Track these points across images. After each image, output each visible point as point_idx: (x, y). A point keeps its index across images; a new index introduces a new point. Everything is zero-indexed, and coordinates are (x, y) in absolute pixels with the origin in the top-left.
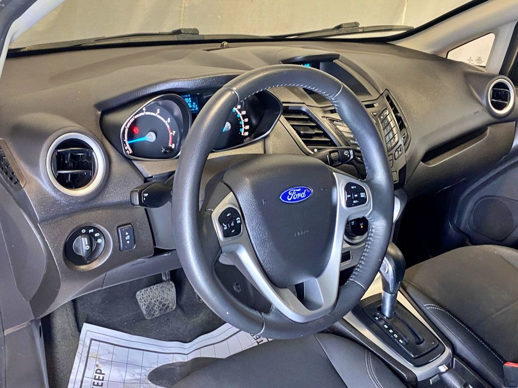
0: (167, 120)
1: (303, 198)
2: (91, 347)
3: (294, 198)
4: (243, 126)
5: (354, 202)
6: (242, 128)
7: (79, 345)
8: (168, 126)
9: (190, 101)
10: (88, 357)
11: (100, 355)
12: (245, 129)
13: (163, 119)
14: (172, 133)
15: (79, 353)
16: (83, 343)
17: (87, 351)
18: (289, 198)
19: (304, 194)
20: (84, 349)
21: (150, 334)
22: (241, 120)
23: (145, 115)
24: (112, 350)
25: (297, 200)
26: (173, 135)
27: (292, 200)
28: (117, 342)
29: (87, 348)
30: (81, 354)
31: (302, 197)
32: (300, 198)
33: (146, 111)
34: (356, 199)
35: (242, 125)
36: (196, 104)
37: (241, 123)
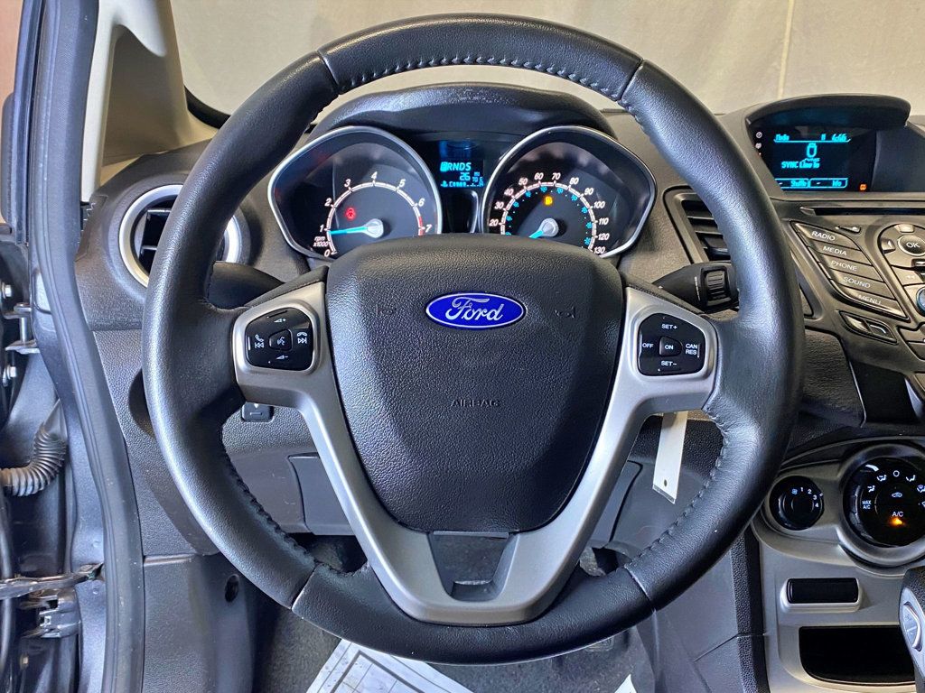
0: (416, 201)
1: (493, 322)
2: (354, 666)
3: (465, 316)
4: (594, 232)
5: (665, 363)
6: (590, 236)
7: (333, 655)
8: (418, 214)
9: (469, 168)
10: (340, 681)
11: (363, 687)
12: (597, 240)
13: (409, 199)
14: (424, 228)
15: (327, 668)
16: (342, 653)
17: (344, 671)
18: (451, 314)
19: (497, 313)
20: (340, 664)
21: (474, 684)
22: (589, 220)
23: (374, 188)
24: (389, 686)
25: (472, 322)
26: (427, 231)
27: (459, 320)
28: (407, 675)
29: (347, 666)
30: (331, 673)
31: (489, 319)
32: (483, 320)
33: (377, 180)
34: (667, 356)
35: (590, 230)
36: (481, 175)
37: (589, 225)
